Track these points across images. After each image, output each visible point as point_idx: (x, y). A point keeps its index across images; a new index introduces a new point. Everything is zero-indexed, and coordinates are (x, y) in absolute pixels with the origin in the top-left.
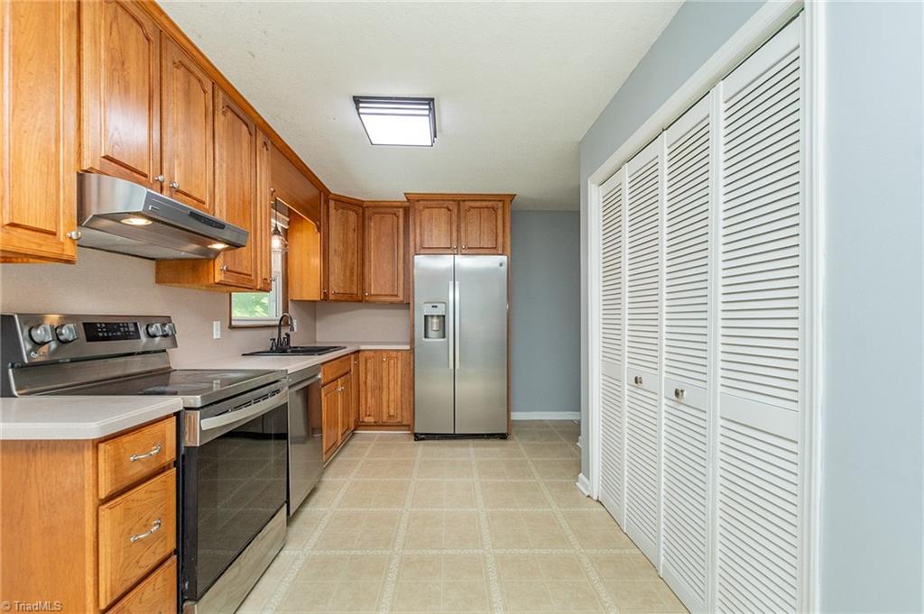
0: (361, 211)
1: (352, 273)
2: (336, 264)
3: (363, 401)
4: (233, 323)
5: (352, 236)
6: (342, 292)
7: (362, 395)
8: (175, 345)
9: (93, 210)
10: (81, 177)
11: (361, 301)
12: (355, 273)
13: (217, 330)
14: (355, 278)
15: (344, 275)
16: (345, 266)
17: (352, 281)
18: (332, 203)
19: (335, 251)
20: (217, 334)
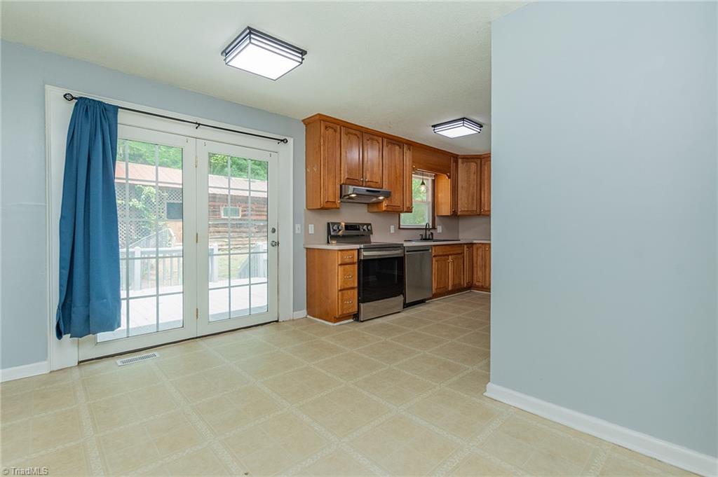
0: (479, 161)
1: (473, 199)
2: (462, 194)
3: (475, 273)
4: (401, 227)
5: (473, 177)
6: (466, 209)
7: (475, 269)
8: (372, 234)
9: (343, 194)
10: (341, 186)
11: (479, 215)
12: (475, 198)
13: (392, 229)
14: (475, 201)
15: (468, 200)
16: (468, 195)
17: (473, 203)
18: (460, 161)
19: (462, 187)
20: (392, 231)
